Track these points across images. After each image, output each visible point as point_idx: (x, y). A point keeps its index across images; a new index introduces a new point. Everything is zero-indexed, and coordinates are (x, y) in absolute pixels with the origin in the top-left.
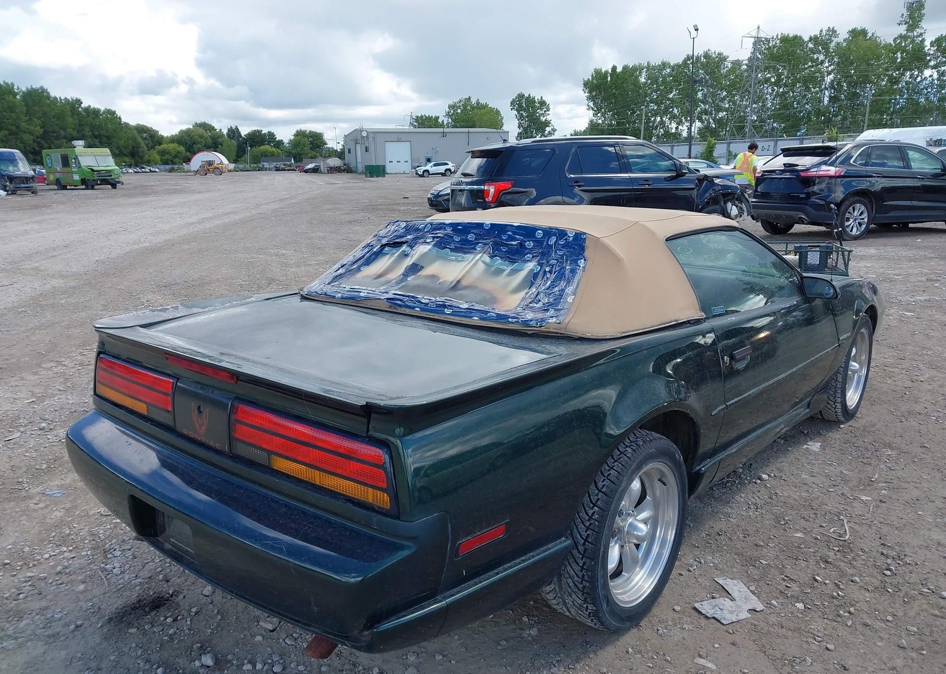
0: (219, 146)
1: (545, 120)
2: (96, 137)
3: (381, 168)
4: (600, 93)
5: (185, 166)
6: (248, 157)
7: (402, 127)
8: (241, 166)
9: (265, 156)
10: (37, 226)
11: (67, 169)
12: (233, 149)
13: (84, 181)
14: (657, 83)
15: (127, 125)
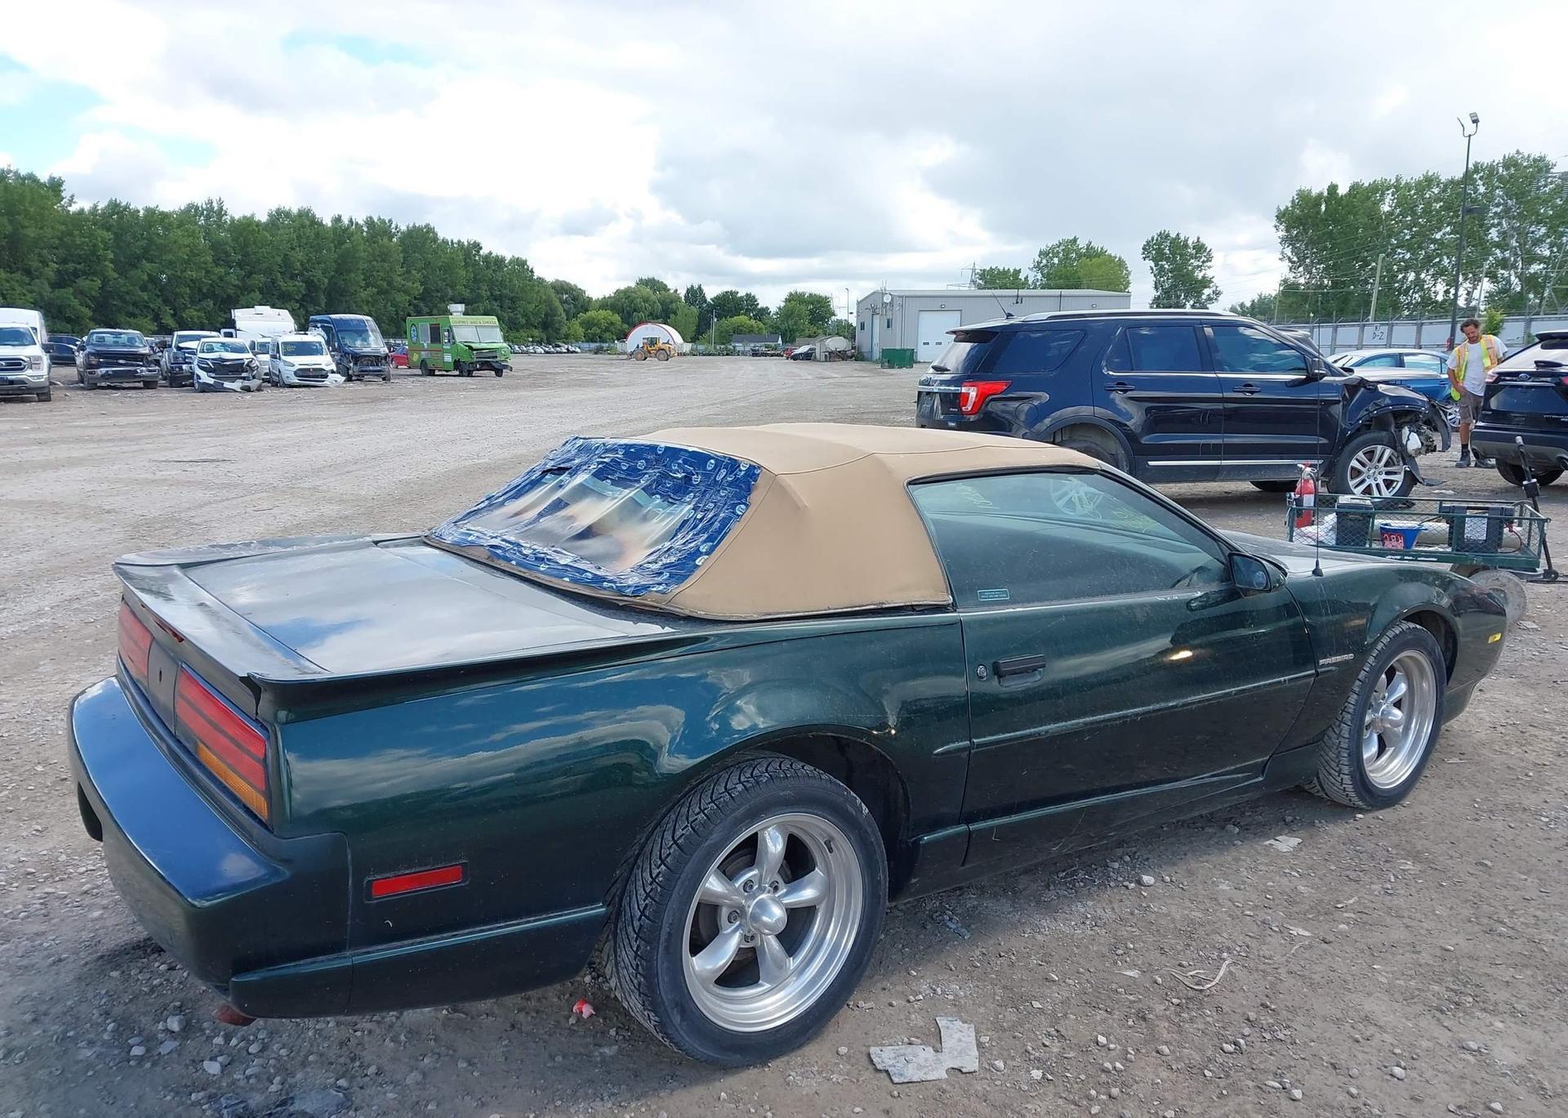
0: (672, 316)
1: (1203, 277)
2: (496, 300)
3: (908, 354)
4: (1306, 231)
5: (618, 345)
6: (713, 332)
7: (957, 288)
8: (701, 347)
9: (739, 332)
10: (354, 428)
11: (436, 346)
12: (691, 320)
13: (457, 364)
14: (1414, 214)
15: (541, 281)
